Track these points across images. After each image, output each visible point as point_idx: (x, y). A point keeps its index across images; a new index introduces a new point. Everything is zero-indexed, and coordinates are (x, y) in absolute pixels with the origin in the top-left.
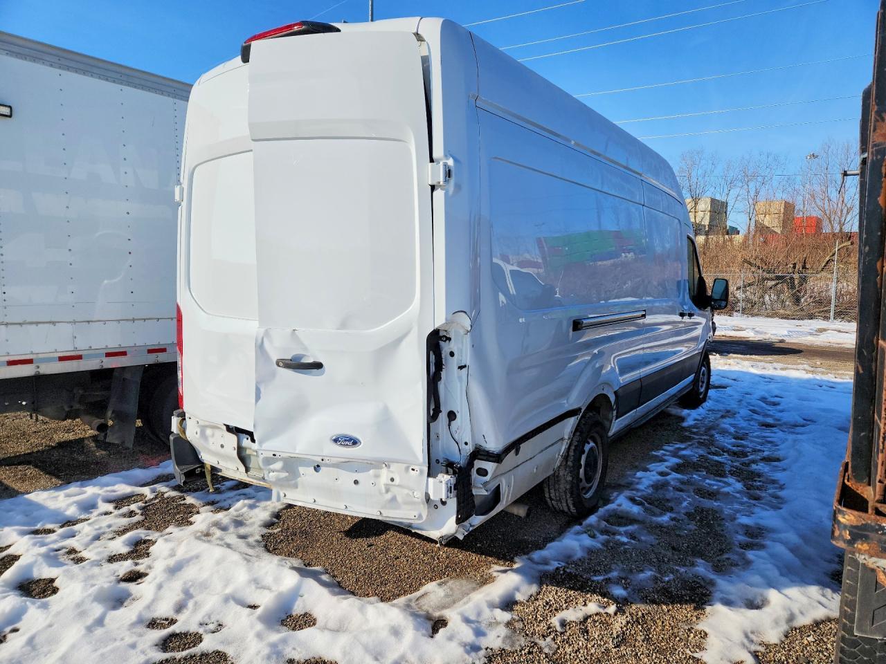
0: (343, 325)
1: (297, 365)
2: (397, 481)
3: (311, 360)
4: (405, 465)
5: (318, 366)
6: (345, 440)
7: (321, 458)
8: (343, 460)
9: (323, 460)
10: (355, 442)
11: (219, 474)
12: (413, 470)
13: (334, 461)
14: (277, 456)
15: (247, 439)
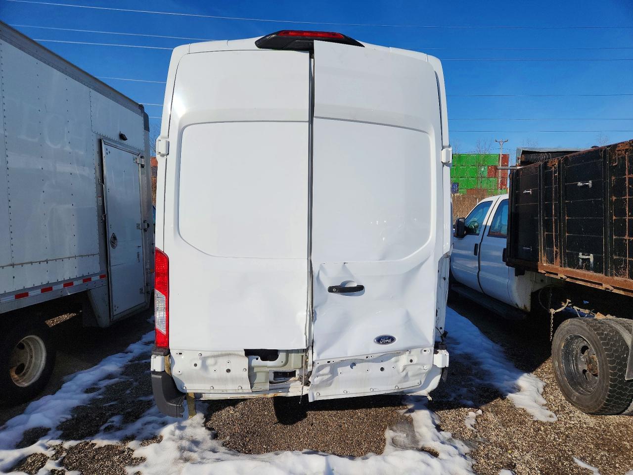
0: (383, 257)
1: (343, 289)
2: (415, 361)
3: (355, 285)
4: (421, 349)
5: (360, 288)
6: (386, 339)
7: (366, 356)
8: (381, 354)
9: (367, 357)
10: (392, 339)
11: (202, 399)
12: (425, 351)
13: (375, 356)
14: (331, 362)
15: (257, 359)
